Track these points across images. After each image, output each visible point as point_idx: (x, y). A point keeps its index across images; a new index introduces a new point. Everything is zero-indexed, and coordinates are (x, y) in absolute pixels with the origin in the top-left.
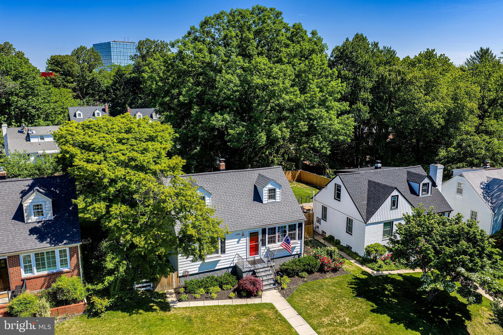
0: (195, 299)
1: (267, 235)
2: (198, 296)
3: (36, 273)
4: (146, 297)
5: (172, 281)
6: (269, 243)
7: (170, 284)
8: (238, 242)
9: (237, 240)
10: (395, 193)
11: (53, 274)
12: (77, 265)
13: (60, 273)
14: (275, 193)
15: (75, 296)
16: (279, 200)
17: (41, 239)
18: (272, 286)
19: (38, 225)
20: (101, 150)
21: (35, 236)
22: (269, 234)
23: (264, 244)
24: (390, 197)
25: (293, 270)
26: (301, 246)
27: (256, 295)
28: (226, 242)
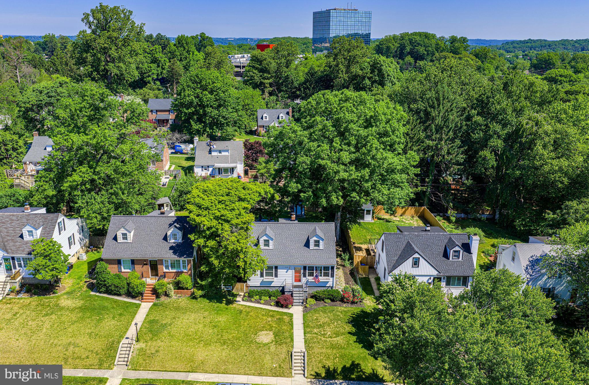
0: (251, 301)
1: (307, 271)
2: (253, 299)
3: (171, 270)
4: (225, 294)
5: (243, 288)
6: (309, 276)
7: (242, 290)
8: (287, 272)
9: (286, 270)
10: (416, 256)
11: (179, 272)
12: (190, 269)
13: (182, 272)
14: (319, 243)
15: (187, 286)
16: (322, 248)
17: (175, 253)
18: (301, 304)
19: (174, 245)
20: (207, 208)
21: (172, 251)
22: (309, 270)
23: (305, 276)
24: (411, 259)
25: (319, 297)
26: (333, 282)
27: (287, 307)
28: (278, 270)
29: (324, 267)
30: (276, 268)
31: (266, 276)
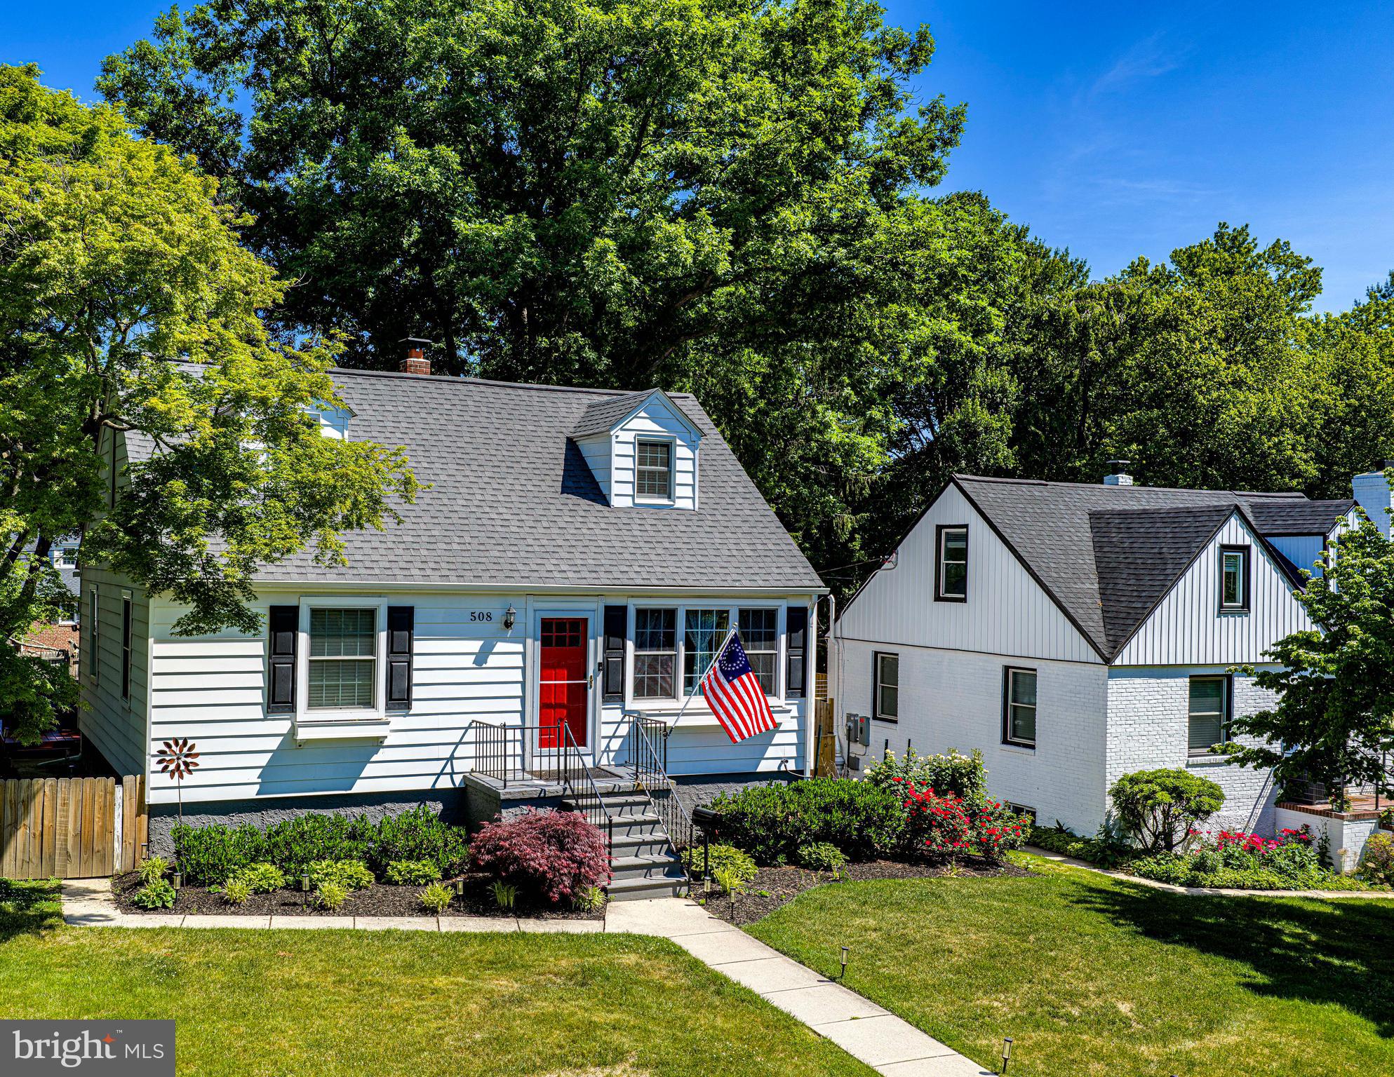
0: (225, 905)
1: (630, 645)
2: (238, 889)
5: (108, 830)
7: (91, 847)
8: (480, 660)
9: (475, 646)
10: (1234, 534)
14: (668, 462)
16: (687, 504)
18: (659, 878)
22: (639, 645)
23: (613, 693)
24: (1209, 554)
26: (801, 732)
27: (569, 906)
28: (418, 646)
29: (744, 614)
30: (402, 620)
31: (313, 703)
